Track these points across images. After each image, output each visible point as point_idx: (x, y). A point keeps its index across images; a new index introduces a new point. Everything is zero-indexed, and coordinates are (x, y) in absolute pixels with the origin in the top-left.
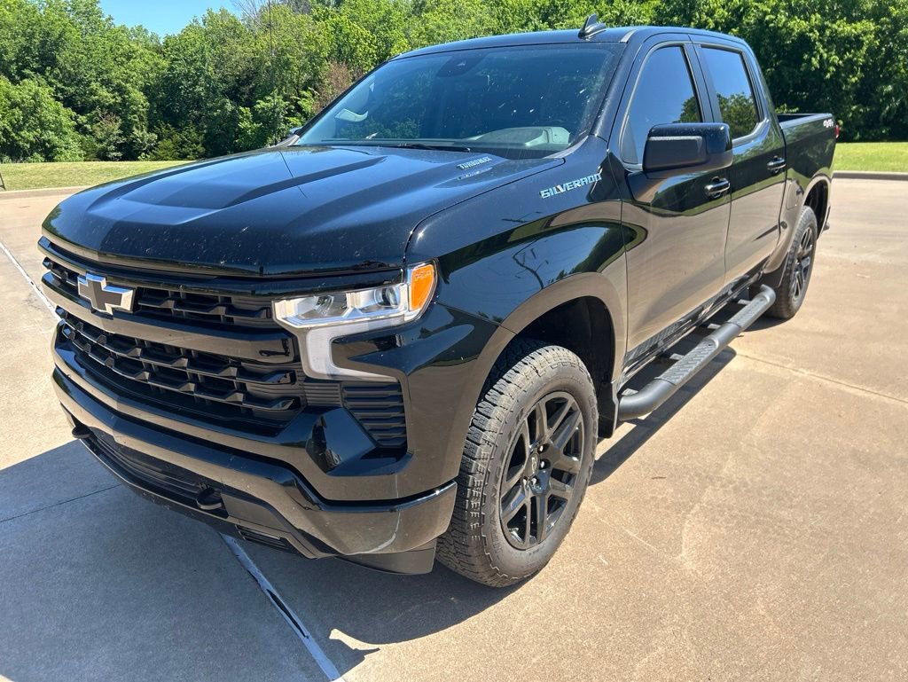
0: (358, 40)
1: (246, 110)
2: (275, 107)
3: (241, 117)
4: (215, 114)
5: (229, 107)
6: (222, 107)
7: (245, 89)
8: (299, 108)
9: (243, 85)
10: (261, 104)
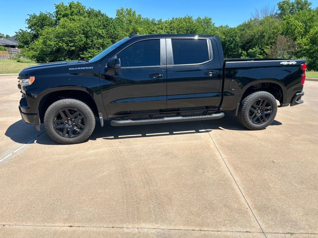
0: (296, 27)
1: (244, 52)
2: (255, 51)
3: (242, 55)
4: (235, 53)
5: (240, 51)
6: (238, 51)
7: (248, 45)
8: (264, 52)
9: (247, 44)
10: (251, 50)
